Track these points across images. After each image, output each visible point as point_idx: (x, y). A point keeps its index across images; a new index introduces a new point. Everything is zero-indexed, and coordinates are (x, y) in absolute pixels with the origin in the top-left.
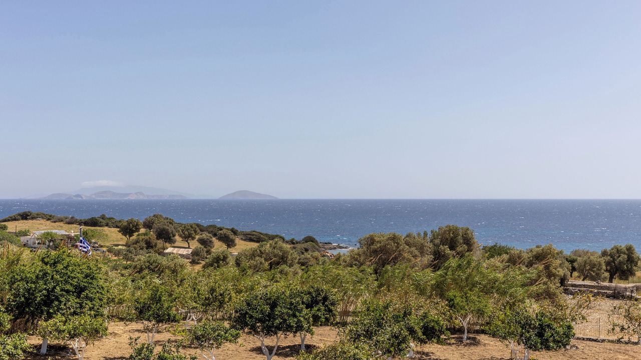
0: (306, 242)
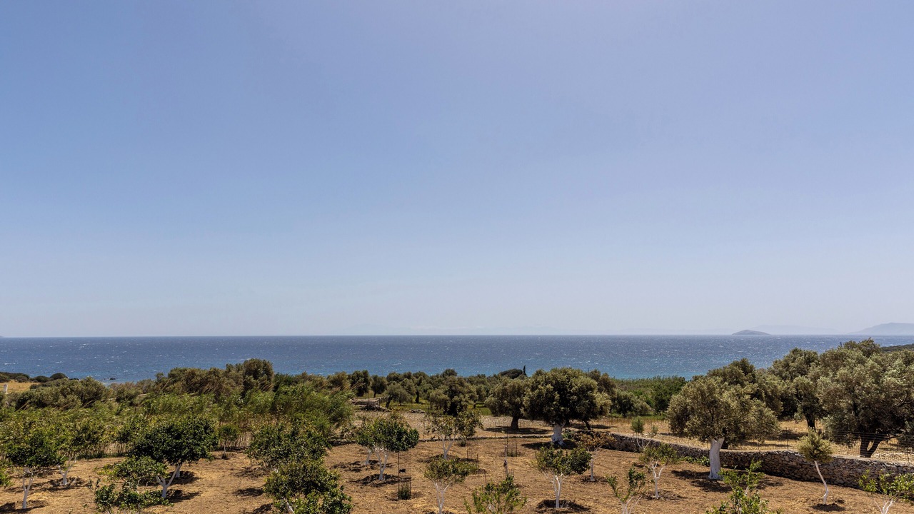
0: (55, 379)
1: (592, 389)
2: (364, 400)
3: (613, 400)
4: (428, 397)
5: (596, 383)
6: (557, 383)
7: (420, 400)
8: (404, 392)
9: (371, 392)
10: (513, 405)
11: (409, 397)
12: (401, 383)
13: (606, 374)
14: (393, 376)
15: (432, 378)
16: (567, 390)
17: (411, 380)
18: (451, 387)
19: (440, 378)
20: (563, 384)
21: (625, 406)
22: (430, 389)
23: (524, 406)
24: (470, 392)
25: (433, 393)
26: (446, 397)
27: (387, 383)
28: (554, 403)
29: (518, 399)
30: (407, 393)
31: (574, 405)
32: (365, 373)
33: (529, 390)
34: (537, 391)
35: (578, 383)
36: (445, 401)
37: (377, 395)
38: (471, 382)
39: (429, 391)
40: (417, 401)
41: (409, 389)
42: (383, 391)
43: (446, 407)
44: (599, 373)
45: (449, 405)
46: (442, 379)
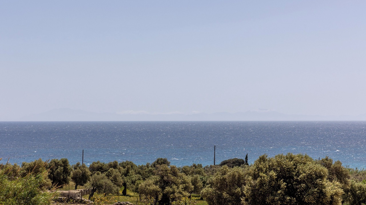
1: (321, 177)
2: (65, 192)
3: (346, 191)
4: (137, 189)
5: (326, 170)
6: (282, 170)
7: (128, 192)
8: (109, 182)
9: (72, 183)
10: (232, 196)
11: (115, 188)
12: (106, 173)
13: (339, 163)
14: (96, 165)
15: (141, 168)
16: (293, 178)
17: (117, 170)
18: (162, 177)
19: (150, 168)
20: (289, 170)
21: (359, 198)
22: (139, 179)
23: (245, 196)
24: (184, 182)
25: (142, 184)
26: (157, 188)
27: (89, 173)
28: (279, 192)
29: (239, 189)
30: (112, 184)
31: (301, 194)
32: (65, 162)
33: (250, 178)
34: (259, 179)
35: (305, 171)
36: (155, 194)
37: (78, 186)
38: (185, 171)
39: (138, 182)
40: (124, 193)
41: (115, 180)
42: (85, 182)
43: (157, 198)
44: (331, 160)
45: (160, 197)
46: (152, 169)
